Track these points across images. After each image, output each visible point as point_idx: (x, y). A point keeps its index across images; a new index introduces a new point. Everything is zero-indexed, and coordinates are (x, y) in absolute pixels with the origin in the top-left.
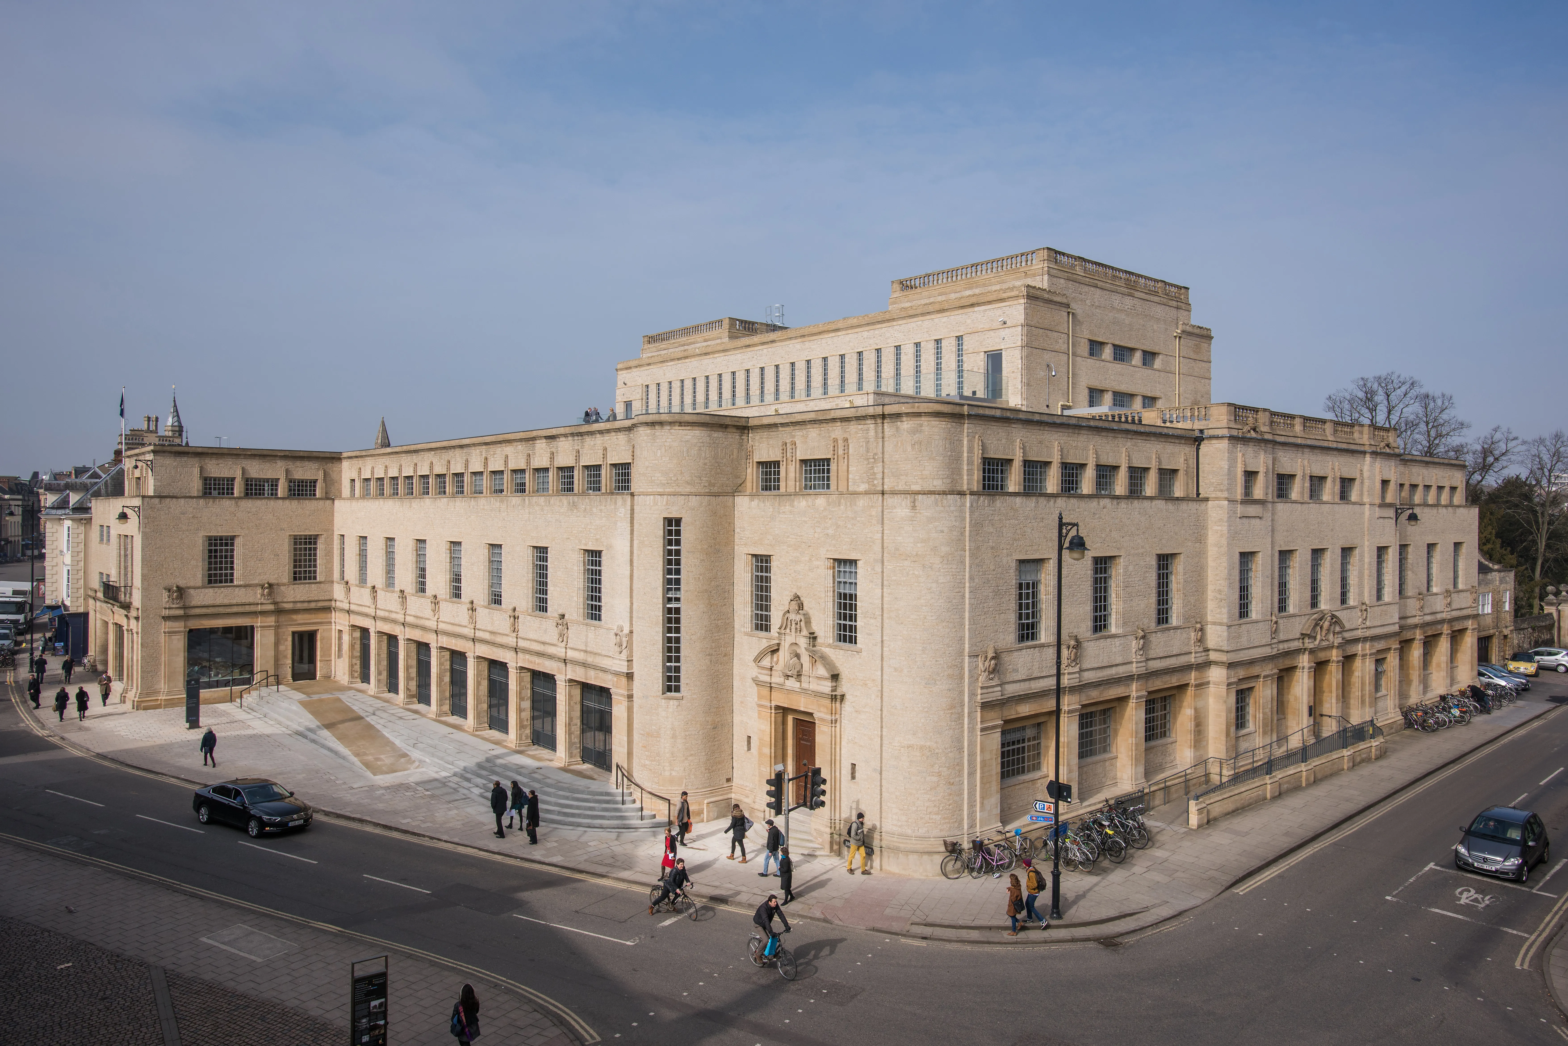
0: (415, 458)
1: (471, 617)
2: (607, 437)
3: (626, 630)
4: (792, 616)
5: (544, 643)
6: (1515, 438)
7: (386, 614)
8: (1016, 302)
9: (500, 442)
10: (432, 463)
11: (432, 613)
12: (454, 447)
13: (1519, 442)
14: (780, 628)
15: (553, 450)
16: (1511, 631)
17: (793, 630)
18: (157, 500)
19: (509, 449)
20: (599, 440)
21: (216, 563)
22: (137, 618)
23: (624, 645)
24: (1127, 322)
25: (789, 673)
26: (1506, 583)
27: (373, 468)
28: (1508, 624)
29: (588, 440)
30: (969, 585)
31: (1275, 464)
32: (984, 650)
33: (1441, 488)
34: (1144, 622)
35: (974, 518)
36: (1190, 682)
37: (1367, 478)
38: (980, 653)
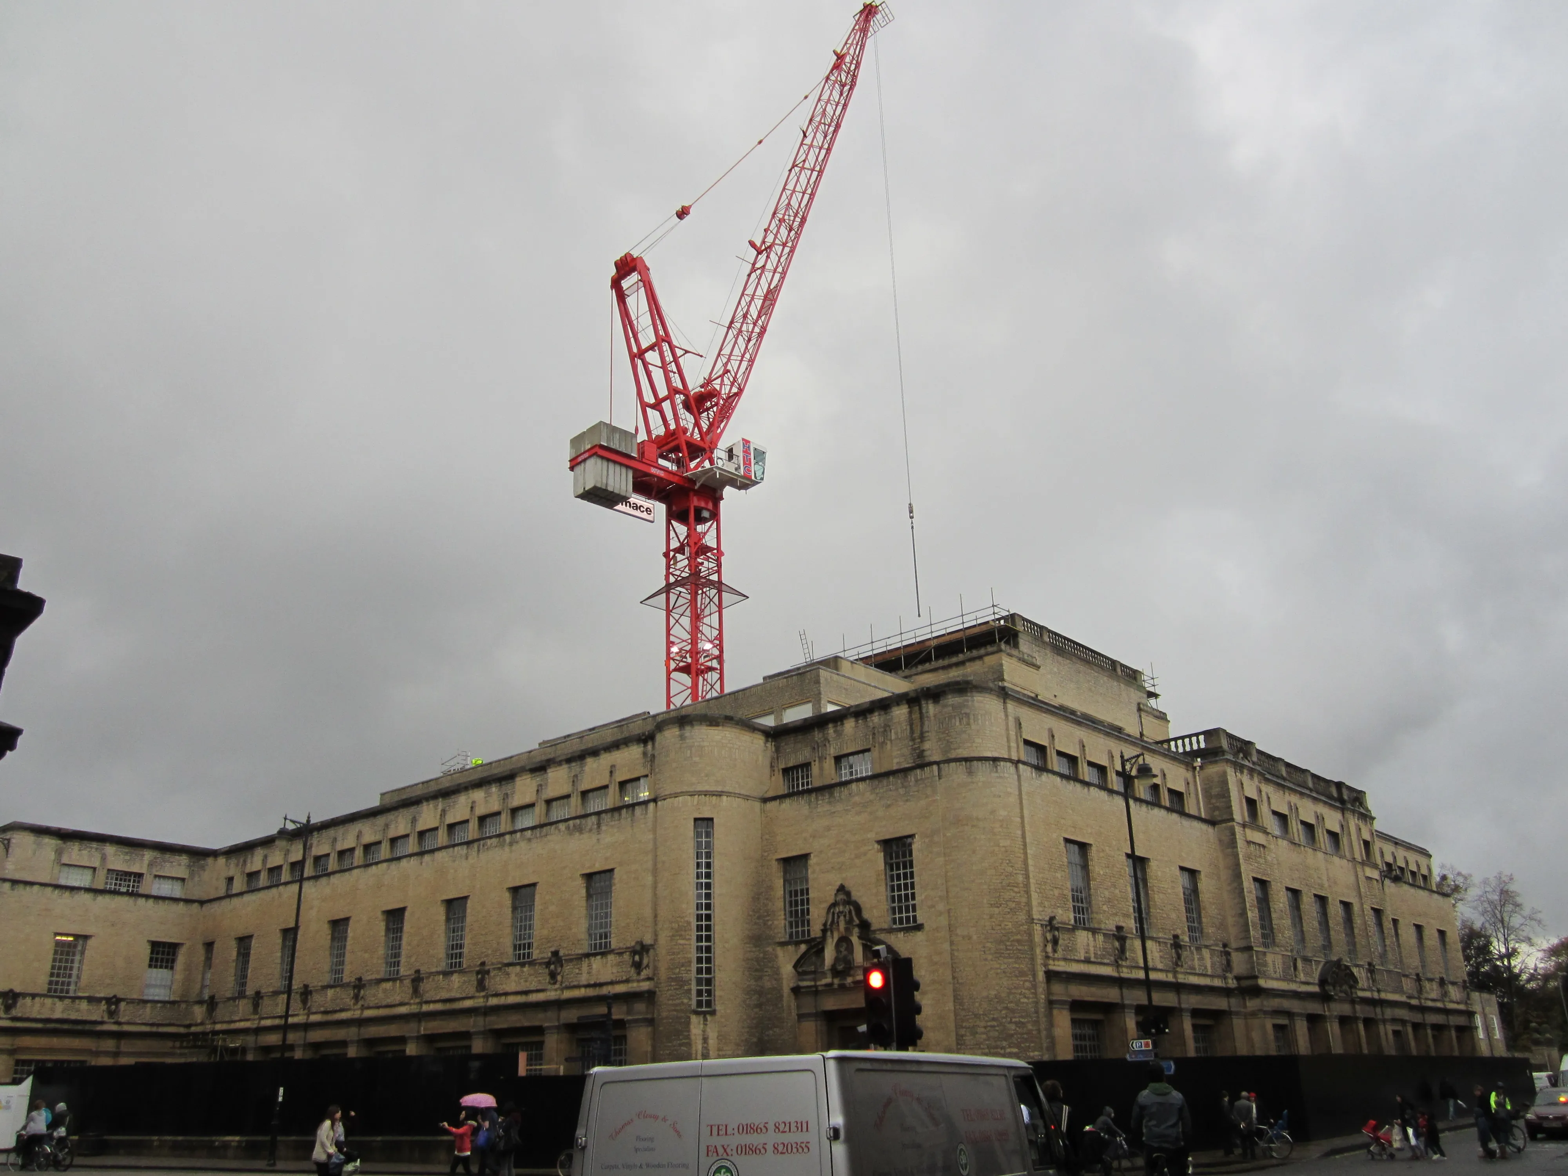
4: (838, 909)
5: (526, 993)
26: (1491, 1006)
30: (1028, 851)
31: (1269, 798)
32: (1047, 918)
33: (1413, 874)
34: (1179, 932)
35: (1025, 787)
36: (1227, 1009)
37: (1349, 834)
38: (1044, 923)
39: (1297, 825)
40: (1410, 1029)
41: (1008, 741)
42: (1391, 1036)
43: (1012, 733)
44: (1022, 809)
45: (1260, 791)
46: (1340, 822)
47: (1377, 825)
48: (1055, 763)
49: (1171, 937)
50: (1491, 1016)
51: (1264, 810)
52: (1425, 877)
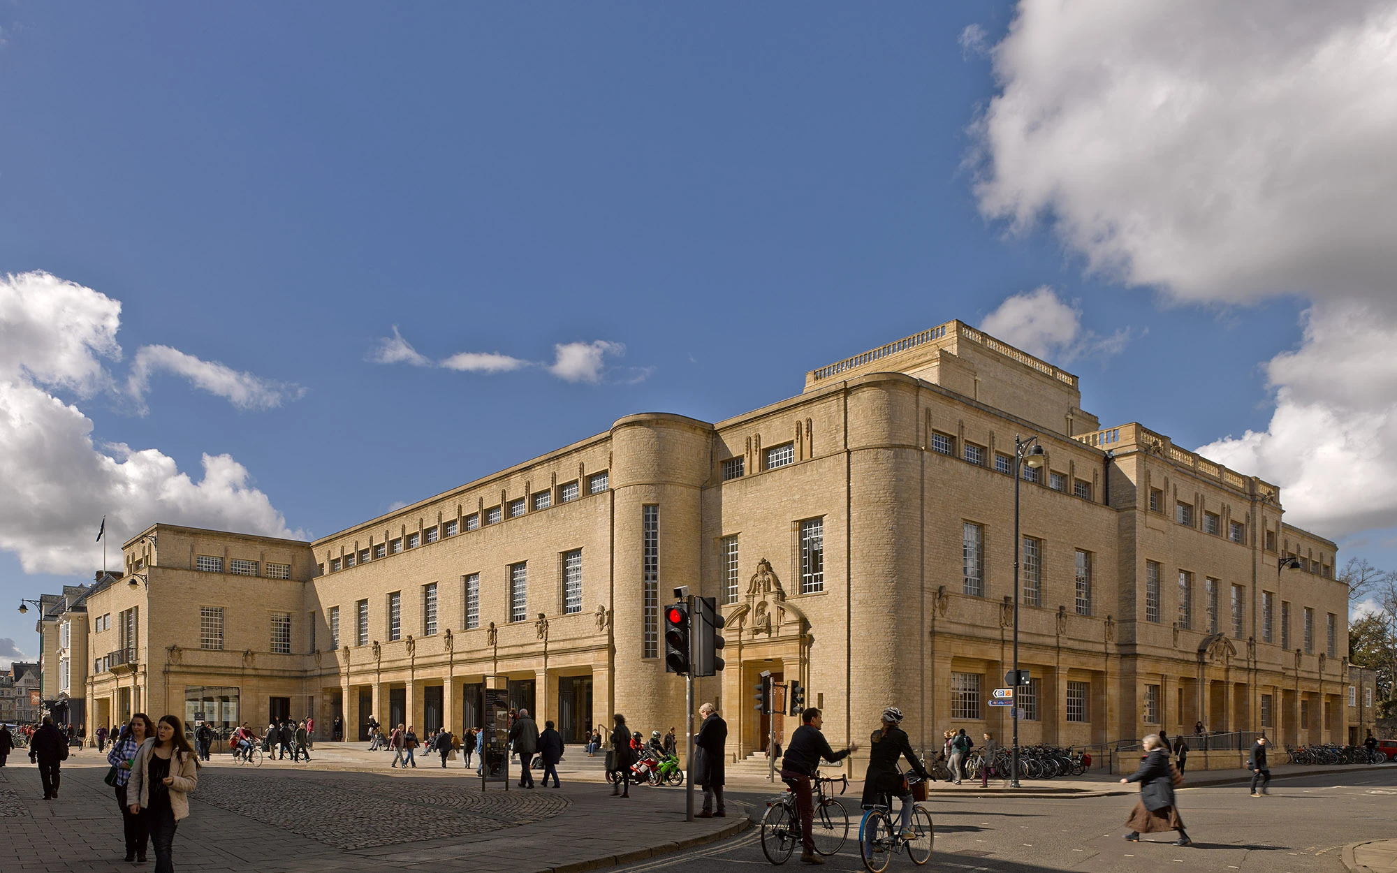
0: (386, 526)
1: (448, 644)
2: (583, 453)
3: (607, 609)
4: (760, 578)
5: (522, 646)
6: (1372, 569)
7: (359, 668)
8: (929, 366)
9: (474, 488)
10: (404, 526)
11: (407, 652)
12: (426, 505)
13: (1374, 572)
14: (748, 592)
15: (529, 479)
16: (1374, 726)
17: (761, 590)
18: (160, 570)
19: (482, 492)
20: (576, 458)
21: (207, 630)
22: (144, 673)
23: (606, 621)
24: (1025, 398)
25: (759, 627)
26: (1369, 681)
27: (343, 547)
28: (1371, 720)
29: (564, 461)
30: (925, 529)
31: (1175, 490)
32: (937, 588)
33: (1315, 563)
34: (1066, 605)
35: (928, 472)
36: (1104, 670)
37: (1254, 525)
38: (935, 591)
39: (1201, 514)
40: (1280, 695)
41: (918, 431)
42: (1259, 699)
43: (922, 423)
44: (922, 491)
45: (1167, 482)
46: (1247, 514)
47: (1285, 518)
48: (963, 450)
49: (1058, 609)
50: (1367, 689)
51: (1169, 499)
52: (1326, 567)
